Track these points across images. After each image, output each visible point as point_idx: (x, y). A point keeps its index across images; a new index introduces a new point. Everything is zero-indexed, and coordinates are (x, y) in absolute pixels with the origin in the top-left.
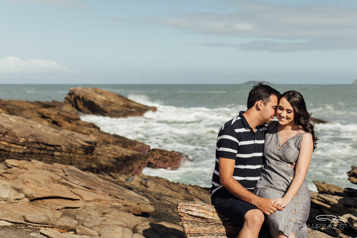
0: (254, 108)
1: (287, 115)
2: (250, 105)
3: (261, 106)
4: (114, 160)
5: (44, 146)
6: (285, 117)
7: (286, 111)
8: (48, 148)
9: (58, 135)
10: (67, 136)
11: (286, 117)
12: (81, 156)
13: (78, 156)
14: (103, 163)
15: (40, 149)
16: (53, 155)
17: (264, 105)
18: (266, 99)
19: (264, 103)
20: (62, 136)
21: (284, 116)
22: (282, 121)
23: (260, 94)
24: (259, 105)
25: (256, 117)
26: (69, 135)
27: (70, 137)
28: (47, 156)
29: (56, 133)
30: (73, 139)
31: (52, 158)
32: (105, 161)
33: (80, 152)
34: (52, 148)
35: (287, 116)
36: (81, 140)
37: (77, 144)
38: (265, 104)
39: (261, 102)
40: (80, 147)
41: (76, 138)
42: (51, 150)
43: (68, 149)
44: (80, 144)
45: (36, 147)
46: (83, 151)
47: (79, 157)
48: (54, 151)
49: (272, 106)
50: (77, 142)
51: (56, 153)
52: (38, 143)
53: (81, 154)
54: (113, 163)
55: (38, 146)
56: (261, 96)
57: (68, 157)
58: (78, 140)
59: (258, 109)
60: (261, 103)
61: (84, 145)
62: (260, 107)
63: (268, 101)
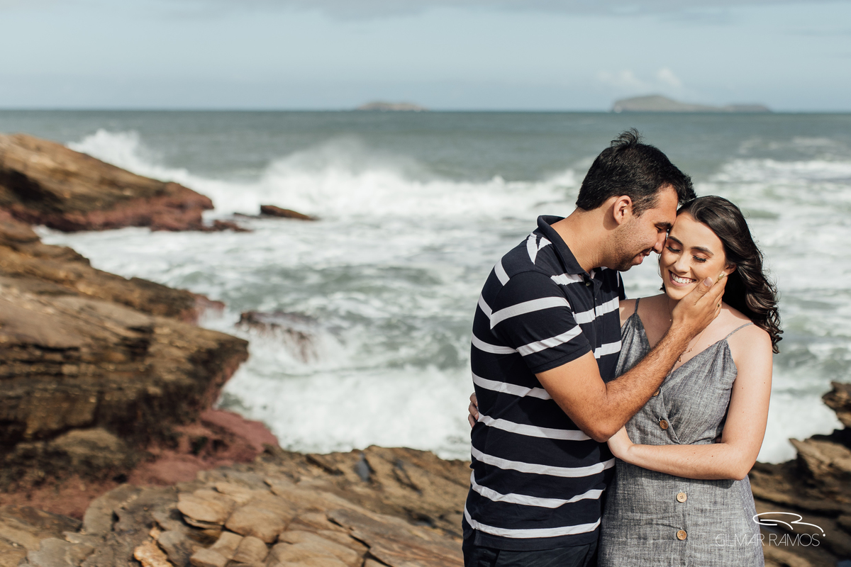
0: (598, 214)
1: (692, 267)
2: (589, 198)
3: (623, 215)
4: (189, 366)
5: (38, 353)
6: (685, 273)
7: (692, 253)
8: (49, 356)
9: (50, 310)
10: (75, 314)
11: (689, 275)
12: (121, 367)
13: (111, 367)
14: (168, 377)
15: (29, 362)
16: (60, 375)
17: (634, 212)
18: (645, 197)
19: (633, 206)
20: (63, 312)
21: (685, 270)
22: (675, 287)
23: (628, 177)
24: (617, 209)
25: (599, 243)
26: (82, 310)
27: (84, 316)
28: (46, 379)
29: (45, 305)
30: (93, 320)
31: (60, 383)
32: (170, 372)
33: (119, 356)
34: (58, 357)
35: (692, 271)
36: (119, 323)
37: (107, 335)
38: (636, 211)
39: (627, 202)
40: (116, 345)
41: (103, 318)
42: (54, 362)
43: (94, 354)
44: (117, 335)
45: (18, 357)
46: (124, 353)
47: (116, 371)
48: (61, 363)
49: (655, 222)
50: (105, 329)
51: (68, 369)
52: (24, 346)
53: (121, 363)
54: (191, 374)
55: (25, 356)
56: (631, 181)
57: (94, 375)
58: (109, 324)
59: (612, 222)
60: (625, 205)
61: (125, 339)
62: (618, 216)
63: (650, 204)
